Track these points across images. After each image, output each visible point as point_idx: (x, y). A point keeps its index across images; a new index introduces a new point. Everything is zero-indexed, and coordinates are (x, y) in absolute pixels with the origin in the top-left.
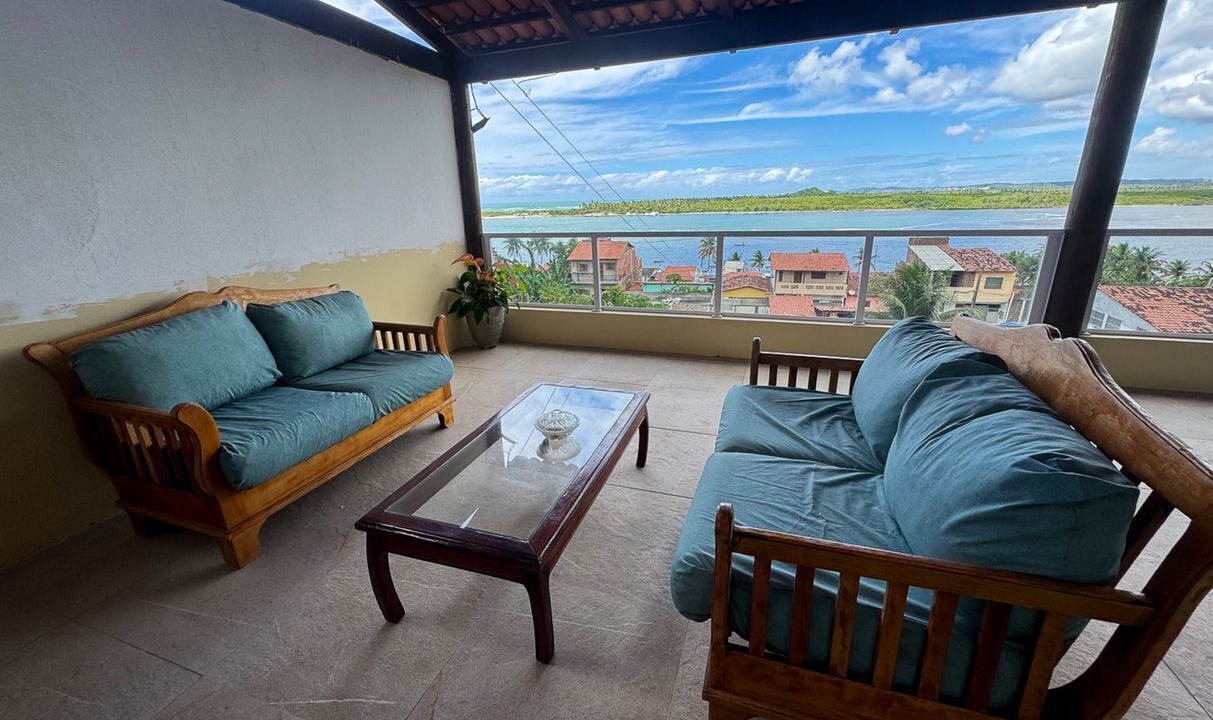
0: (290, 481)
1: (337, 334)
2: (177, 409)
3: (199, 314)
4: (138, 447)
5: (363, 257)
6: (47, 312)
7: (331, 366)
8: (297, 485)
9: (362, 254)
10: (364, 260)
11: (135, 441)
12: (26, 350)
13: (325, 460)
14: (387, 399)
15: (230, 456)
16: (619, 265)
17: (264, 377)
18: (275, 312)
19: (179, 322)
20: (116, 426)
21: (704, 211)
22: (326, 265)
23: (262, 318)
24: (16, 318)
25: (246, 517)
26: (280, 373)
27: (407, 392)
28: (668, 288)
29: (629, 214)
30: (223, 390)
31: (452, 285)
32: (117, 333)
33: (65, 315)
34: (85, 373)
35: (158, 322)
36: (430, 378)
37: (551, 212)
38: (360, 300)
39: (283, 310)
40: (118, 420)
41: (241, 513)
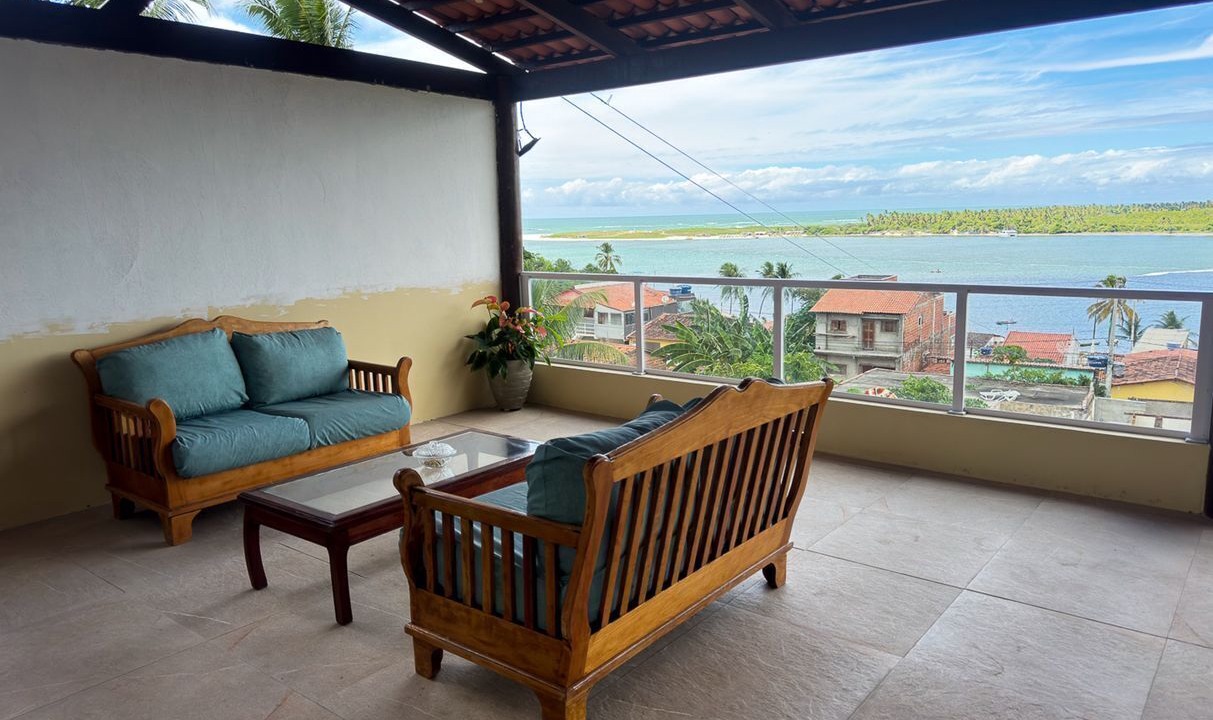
0: (226, 483)
1: (308, 367)
2: (150, 402)
3: (190, 337)
4: (126, 436)
5: (364, 294)
6: (91, 327)
7: (294, 397)
8: (231, 489)
9: (363, 291)
10: (366, 298)
11: (125, 432)
12: (73, 354)
13: (259, 474)
14: (326, 429)
15: (179, 446)
16: (904, 325)
17: (232, 398)
18: (252, 341)
19: (174, 342)
20: (116, 417)
21: (1114, 229)
22: (322, 301)
23: (243, 347)
24: (72, 330)
25: (185, 502)
26: (247, 397)
27: (349, 426)
28: (997, 371)
29: (955, 233)
30: (196, 403)
31: (474, 331)
32: (129, 347)
33: (102, 330)
34: (104, 375)
35: (159, 342)
36: (378, 418)
37: (807, 230)
38: (340, 337)
39: (259, 339)
40: (117, 412)
41: (181, 498)
